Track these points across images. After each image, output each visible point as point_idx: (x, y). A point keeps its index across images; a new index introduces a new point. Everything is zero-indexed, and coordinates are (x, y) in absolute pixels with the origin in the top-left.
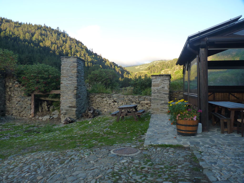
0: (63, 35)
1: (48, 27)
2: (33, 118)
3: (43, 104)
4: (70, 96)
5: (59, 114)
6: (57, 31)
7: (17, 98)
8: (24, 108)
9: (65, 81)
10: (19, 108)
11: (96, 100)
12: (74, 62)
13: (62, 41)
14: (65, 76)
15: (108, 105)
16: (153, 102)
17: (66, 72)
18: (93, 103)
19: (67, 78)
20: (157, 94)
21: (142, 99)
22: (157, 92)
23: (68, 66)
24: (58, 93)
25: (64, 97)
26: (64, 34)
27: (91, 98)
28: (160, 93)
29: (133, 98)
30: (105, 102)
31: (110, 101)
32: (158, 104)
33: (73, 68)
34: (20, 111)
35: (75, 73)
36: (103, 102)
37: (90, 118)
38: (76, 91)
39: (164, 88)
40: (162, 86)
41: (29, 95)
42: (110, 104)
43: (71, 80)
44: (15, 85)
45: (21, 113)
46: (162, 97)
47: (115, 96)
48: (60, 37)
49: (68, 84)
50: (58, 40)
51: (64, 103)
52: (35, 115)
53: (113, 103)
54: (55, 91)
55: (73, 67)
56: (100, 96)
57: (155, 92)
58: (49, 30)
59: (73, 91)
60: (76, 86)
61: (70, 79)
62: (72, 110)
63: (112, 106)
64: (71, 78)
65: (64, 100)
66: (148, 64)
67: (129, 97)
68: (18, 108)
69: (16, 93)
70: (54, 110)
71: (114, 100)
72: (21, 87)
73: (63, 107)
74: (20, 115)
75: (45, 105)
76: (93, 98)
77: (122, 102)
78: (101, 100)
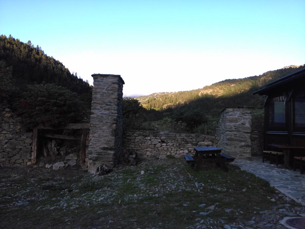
0: (36, 52)
1: (16, 39)
2: (36, 166)
3: (50, 145)
4: (106, 133)
5: (77, 160)
6: (28, 45)
7: (8, 133)
8: (19, 150)
9: (99, 109)
10: (10, 150)
11: (136, 139)
12: (114, 83)
13: (34, 59)
14: (98, 102)
15: (152, 146)
16: (229, 144)
17: (101, 97)
18: (130, 144)
19: (102, 106)
20: (235, 133)
21: (201, 140)
22: (234, 130)
23: (104, 88)
24: (79, 128)
25: (95, 134)
26: (38, 50)
27: (128, 136)
28: (238, 131)
29: (188, 137)
30: (148, 142)
31: (156, 141)
32: (236, 147)
33: (111, 92)
34: (10, 155)
35: (115, 99)
36: (145, 142)
37: (132, 165)
38: (115, 125)
39: (244, 124)
40: (242, 122)
41: (29, 130)
42: (155, 145)
43: (108, 109)
44: (5, 114)
45: (12, 158)
46: (242, 137)
47: (163, 133)
48: (32, 53)
49: (102, 115)
50: (29, 58)
51: (95, 142)
52: (38, 161)
53: (160, 144)
54: (74, 124)
55: (111, 90)
56: (141, 133)
57: (232, 129)
58: (16, 44)
59: (112, 125)
60: (116, 117)
61: (107, 107)
62: (107, 153)
63: (158, 147)
64: (109, 107)
65: (96, 138)
66: (147, 97)
67: (182, 136)
68: (8, 150)
69: (5, 126)
70: (67, 154)
71: (161, 140)
72: (15, 118)
73: (92, 149)
74: (9, 160)
75: (52, 146)
76: (130, 136)
77: (173, 142)
78: (143, 139)
